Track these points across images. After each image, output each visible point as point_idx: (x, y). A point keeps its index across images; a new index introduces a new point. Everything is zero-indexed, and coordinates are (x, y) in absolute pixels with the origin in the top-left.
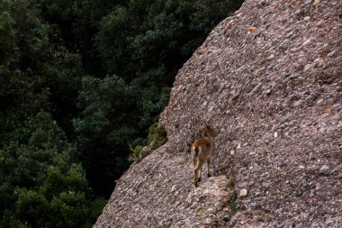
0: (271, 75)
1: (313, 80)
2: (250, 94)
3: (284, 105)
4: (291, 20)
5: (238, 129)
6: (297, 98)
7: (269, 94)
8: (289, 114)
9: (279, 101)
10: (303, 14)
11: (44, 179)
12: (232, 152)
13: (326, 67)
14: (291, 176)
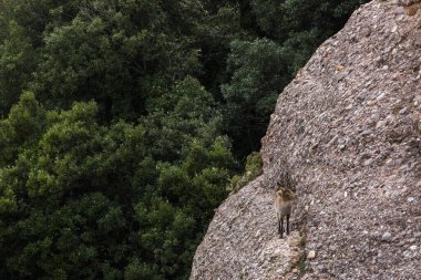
0: (347, 129)
1: (384, 139)
2: (328, 145)
3: (356, 162)
4: (372, 68)
5: (313, 183)
6: (367, 157)
7: (343, 150)
8: (359, 173)
9: (351, 158)
10: (382, 62)
11: (187, 154)
12: (307, 207)
13: (397, 126)
14: (355, 241)
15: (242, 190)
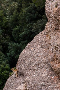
0: (34, 62)
1: (42, 63)
2: (30, 65)
4: (39, 48)
5: (28, 74)
6: (39, 67)
7: (34, 66)
8: (37, 71)
9: (35, 68)
10: (41, 47)
12: (26, 79)
13: (45, 61)
14: (37, 86)
15: (12, 76)
